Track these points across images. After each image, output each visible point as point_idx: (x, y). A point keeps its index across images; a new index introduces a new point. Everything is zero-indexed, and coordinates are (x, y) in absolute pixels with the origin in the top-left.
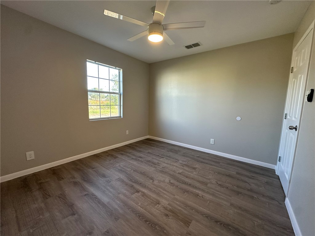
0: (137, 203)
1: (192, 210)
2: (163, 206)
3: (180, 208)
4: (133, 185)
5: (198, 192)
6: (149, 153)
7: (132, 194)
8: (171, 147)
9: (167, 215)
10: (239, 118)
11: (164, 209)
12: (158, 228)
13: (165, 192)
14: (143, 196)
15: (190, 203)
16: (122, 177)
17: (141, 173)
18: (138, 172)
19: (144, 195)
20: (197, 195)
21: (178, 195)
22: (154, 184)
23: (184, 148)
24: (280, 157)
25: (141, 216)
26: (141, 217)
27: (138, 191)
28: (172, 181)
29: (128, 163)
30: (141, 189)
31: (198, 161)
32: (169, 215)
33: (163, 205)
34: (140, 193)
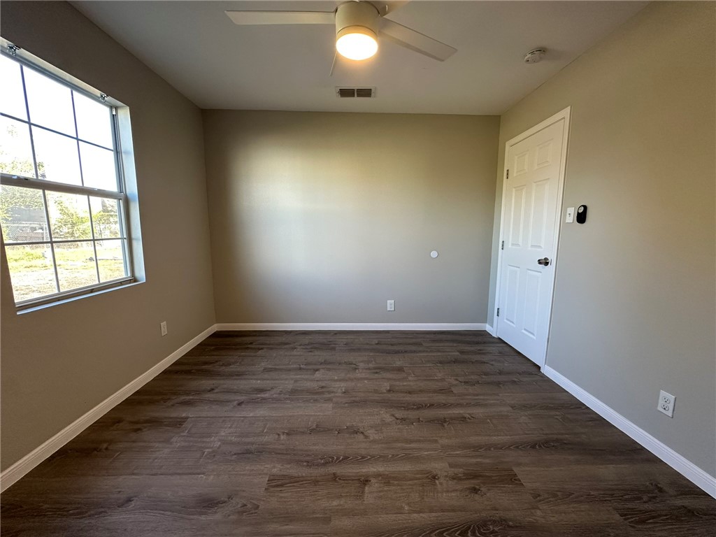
0: (400, 511)
1: (490, 450)
2: (446, 476)
3: (474, 460)
4: (334, 474)
5: (457, 412)
6: (266, 370)
7: (360, 495)
8: (306, 340)
9: (475, 490)
10: (434, 254)
11: (455, 481)
12: (496, 529)
13: (413, 445)
14: (388, 483)
15: (474, 440)
16: (275, 471)
17: (312, 431)
18: (303, 433)
19: (387, 479)
20: (463, 419)
21: (441, 437)
22: (374, 441)
23: (336, 334)
24: (498, 309)
25: (444, 531)
26: (444, 534)
27: (365, 481)
28: (400, 414)
29: (243, 421)
30: (364, 471)
31: (387, 353)
32: (477, 487)
33: (446, 474)
34: (373, 480)
